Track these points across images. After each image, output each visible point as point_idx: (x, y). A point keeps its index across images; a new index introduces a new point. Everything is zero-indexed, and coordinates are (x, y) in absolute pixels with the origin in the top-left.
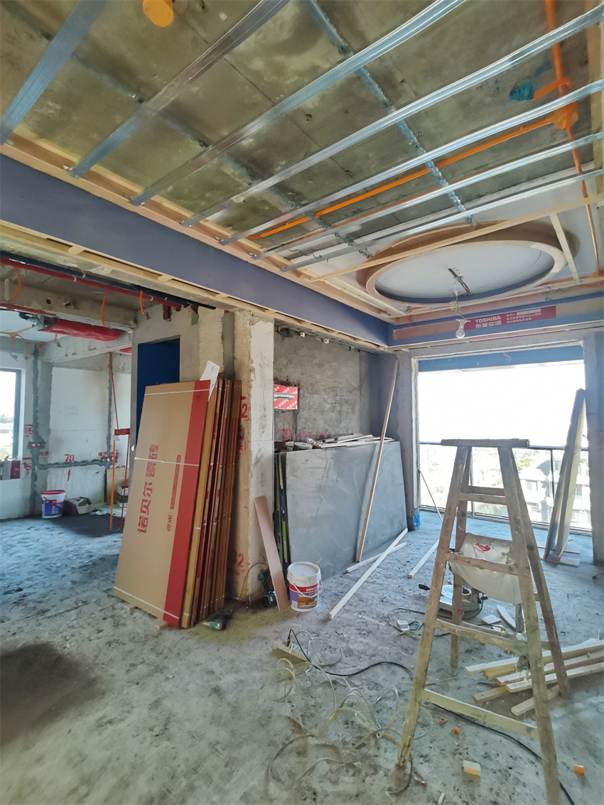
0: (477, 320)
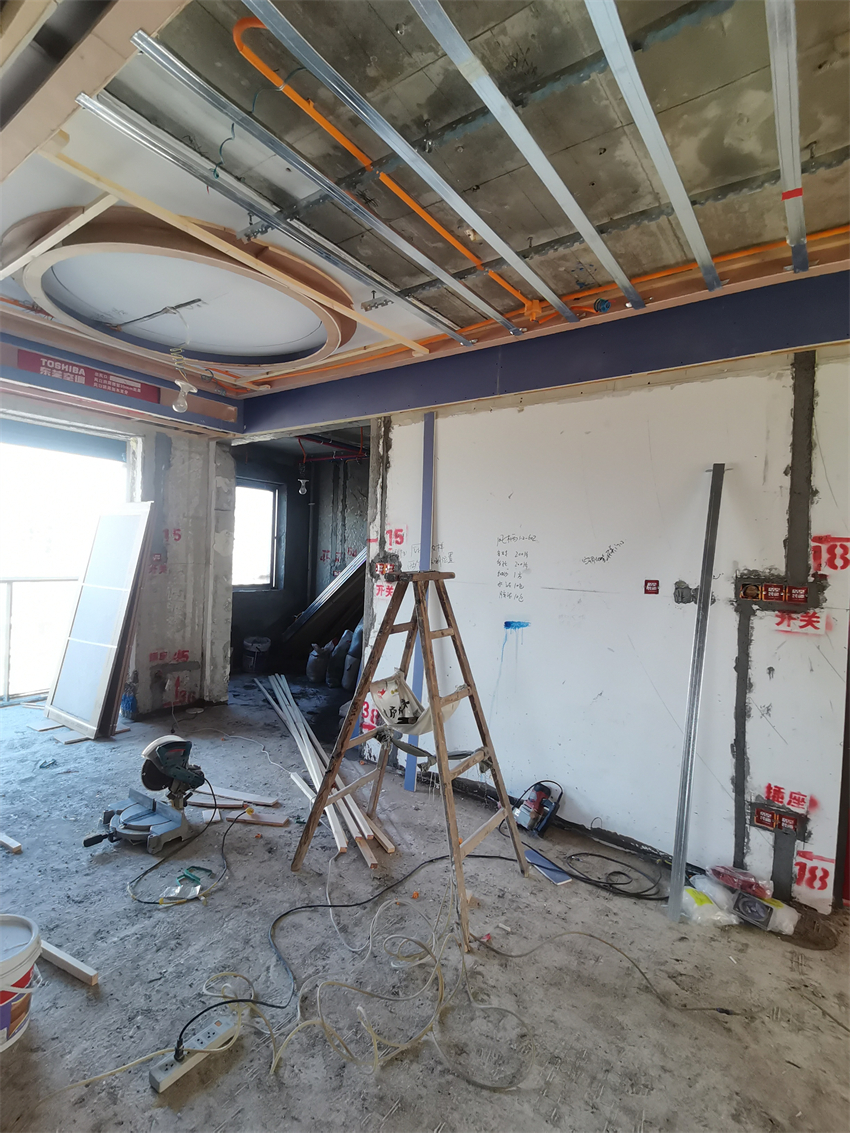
0: (44, 361)
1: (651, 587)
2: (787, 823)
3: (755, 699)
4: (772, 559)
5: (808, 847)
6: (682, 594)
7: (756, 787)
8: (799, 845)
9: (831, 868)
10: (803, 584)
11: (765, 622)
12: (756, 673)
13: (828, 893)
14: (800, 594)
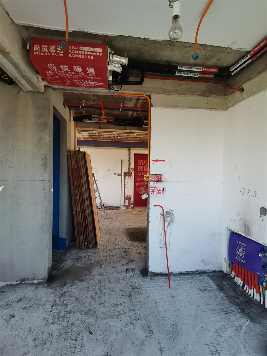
1: (115, 174)
2: (129, 199)
3: (126, 186)
4: (127, 171)
5: (131, 201)
6: (118, 175)
7: (126, 196)
8: (130, 201)
9: (133, 202)
10: (130, 173)
11: (127, 177)
12: (126, 183)
13: (133, 205)
14: (130, 174)
